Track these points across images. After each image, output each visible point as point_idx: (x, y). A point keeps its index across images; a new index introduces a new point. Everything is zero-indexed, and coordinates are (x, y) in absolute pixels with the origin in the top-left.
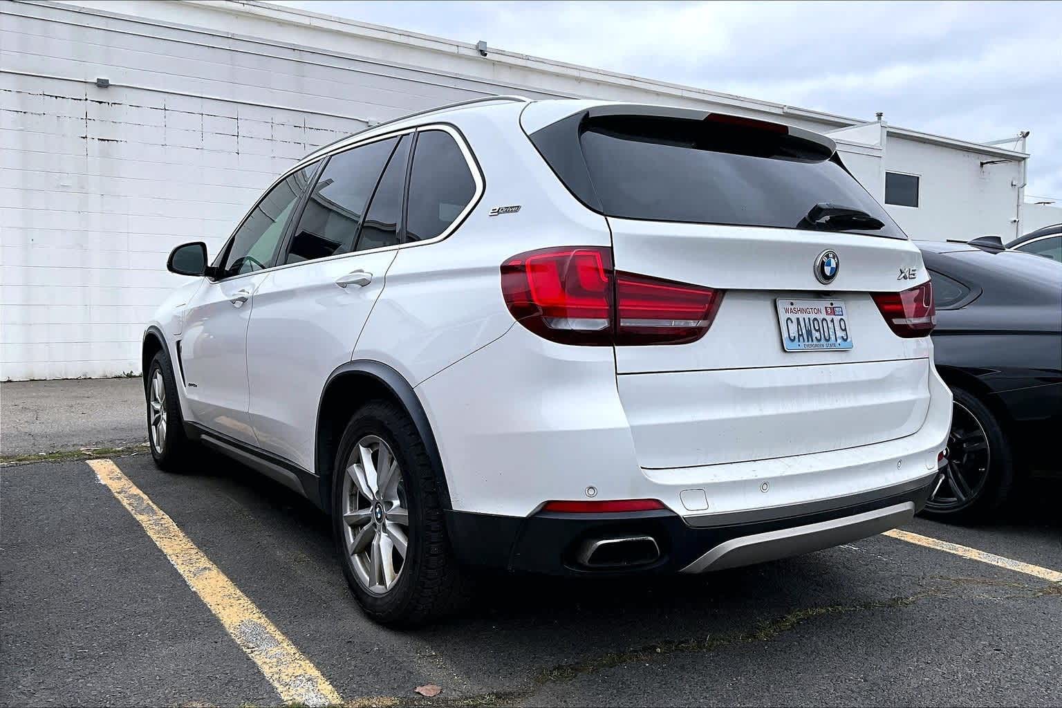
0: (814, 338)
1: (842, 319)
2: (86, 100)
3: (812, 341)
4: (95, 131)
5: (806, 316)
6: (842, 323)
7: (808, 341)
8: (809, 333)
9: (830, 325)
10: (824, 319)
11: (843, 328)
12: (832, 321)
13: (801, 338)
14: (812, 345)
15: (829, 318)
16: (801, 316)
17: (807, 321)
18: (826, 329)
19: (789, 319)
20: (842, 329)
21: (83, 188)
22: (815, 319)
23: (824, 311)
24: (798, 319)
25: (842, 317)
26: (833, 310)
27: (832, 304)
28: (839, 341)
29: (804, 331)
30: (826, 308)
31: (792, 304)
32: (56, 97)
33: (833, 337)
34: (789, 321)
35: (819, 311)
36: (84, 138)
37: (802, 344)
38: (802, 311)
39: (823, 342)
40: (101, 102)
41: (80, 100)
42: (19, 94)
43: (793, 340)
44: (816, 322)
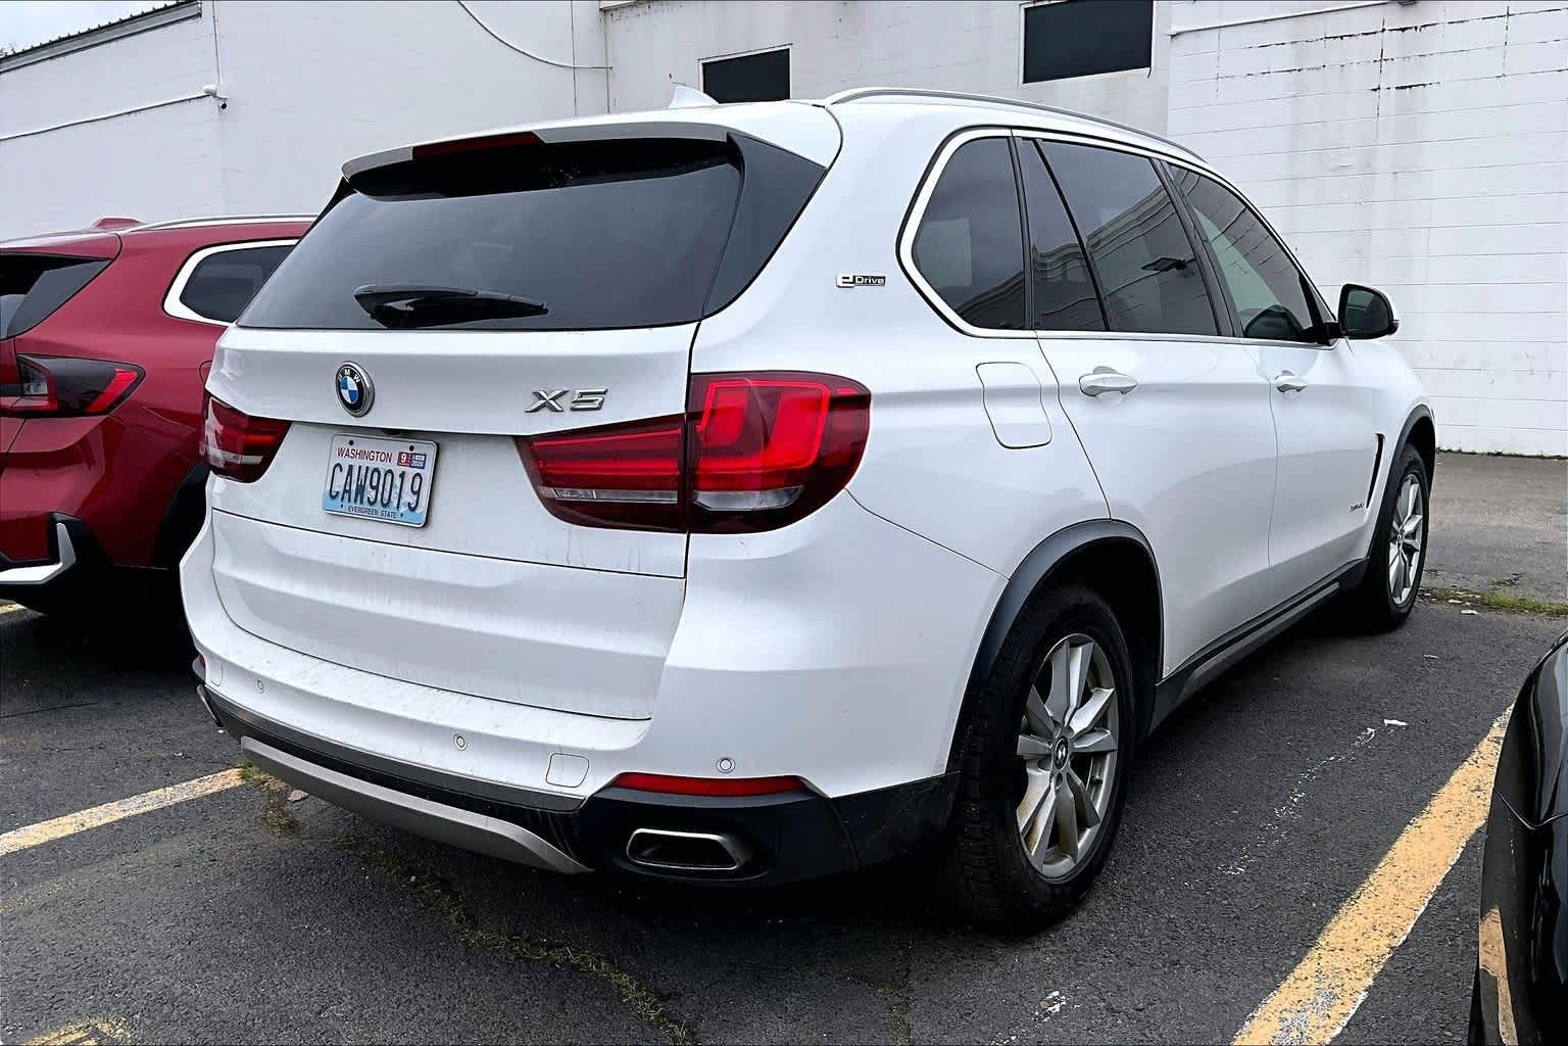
0: (365, 500)
1: (418, 475)
2: (1384, 30)
3: (361, 502)
4: (1392, 77)
5: (365, 463)
6: (418, 480)
7: (355, 501)
8: (361, 490)
9: (397, 481)
10: (390, 471)
11: (416, 489)
12: (402, 475)
13: (346, 496)
14: (360, 510)
15: (398, 470)
16: (356, 462)
17: (363, 471)
18: (388, 488)
19: (338, 465)
20: (413, 491)
21: (1368, 165)
22: (376, 470)
23: (395, 458)
24: (351, 467)
25: (419, 471)
26: (410, 458)
27: (412, 448)
28: (403, 509)
29: (354, 487)
30: (401, 453)
31: (351, 443)
32: (1342, 37)
33: (395, 502)
34: (338, 469)
35: (388, 457)
36: (1375, 90)
37: (346, 504)
38: (362, 454)
39: (378, 507)
40: (1403, 30)
41: (1374, 33)
42: (1294, 45)
43: (333, 498)
44: (376, 474)
